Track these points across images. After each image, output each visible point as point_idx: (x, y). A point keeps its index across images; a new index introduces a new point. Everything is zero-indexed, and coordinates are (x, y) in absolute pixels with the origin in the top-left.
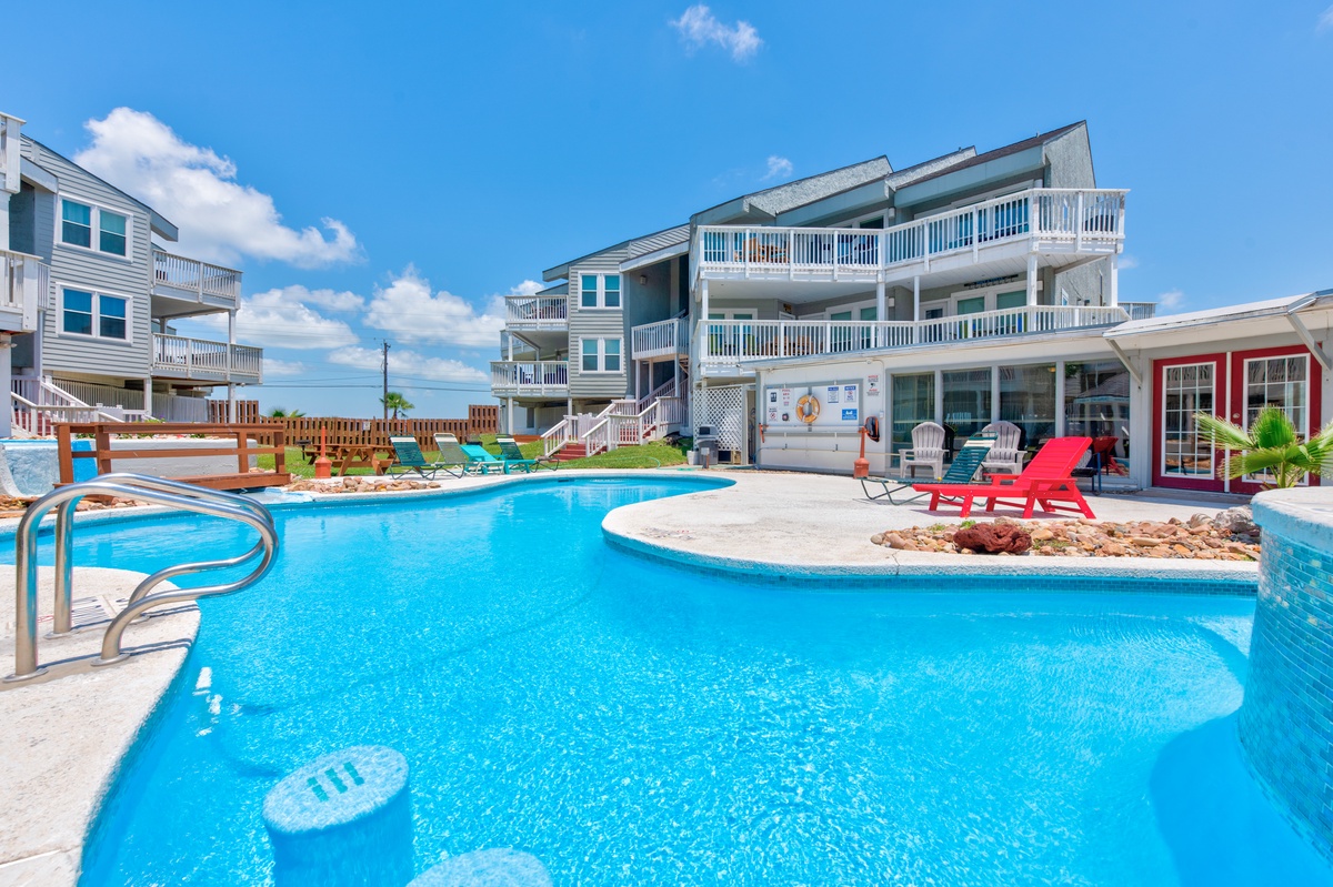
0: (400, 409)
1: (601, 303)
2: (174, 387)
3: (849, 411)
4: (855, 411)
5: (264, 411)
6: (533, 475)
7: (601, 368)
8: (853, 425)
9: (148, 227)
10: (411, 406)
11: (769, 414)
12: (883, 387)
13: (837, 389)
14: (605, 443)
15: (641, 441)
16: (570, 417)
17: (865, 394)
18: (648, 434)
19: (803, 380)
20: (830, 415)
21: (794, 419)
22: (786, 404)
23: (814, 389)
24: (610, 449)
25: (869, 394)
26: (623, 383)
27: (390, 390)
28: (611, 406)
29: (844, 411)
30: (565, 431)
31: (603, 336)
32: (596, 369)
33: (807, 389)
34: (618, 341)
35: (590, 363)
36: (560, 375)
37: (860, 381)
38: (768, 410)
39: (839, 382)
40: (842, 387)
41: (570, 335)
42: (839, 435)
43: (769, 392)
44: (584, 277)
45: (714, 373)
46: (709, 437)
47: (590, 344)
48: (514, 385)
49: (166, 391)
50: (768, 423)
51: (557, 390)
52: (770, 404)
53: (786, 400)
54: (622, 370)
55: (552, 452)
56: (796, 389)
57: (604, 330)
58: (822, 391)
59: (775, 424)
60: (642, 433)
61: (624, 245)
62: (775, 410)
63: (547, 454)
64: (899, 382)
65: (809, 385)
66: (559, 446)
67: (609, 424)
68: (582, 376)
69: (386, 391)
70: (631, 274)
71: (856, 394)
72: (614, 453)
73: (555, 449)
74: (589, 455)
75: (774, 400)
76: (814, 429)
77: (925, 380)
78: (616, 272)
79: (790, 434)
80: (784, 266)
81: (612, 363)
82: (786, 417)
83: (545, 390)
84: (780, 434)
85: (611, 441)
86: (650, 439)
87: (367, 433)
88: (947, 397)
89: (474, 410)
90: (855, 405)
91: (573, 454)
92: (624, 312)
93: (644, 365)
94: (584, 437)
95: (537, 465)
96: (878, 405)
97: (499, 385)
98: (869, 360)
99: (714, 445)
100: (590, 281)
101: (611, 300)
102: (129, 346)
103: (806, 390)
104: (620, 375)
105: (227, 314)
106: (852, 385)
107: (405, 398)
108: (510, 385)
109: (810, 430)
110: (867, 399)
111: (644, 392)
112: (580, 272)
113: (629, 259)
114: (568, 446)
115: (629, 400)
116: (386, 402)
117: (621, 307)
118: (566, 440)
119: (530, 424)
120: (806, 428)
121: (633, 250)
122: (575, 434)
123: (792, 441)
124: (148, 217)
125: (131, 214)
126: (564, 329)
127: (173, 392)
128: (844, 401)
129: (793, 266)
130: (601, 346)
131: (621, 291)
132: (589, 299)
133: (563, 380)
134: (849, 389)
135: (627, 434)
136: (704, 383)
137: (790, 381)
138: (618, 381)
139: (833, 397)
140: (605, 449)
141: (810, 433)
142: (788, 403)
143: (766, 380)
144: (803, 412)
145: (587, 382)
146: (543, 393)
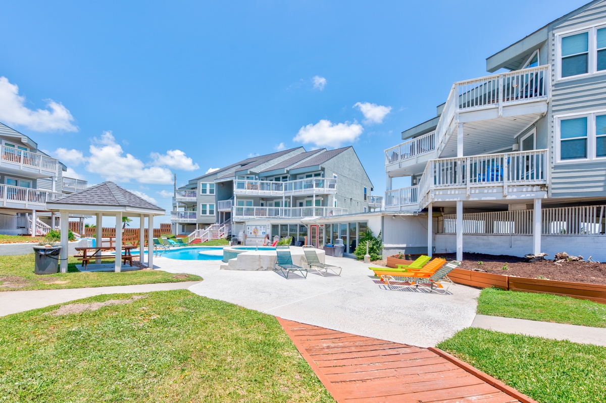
1: (208, 193)
6: (186, 247)
7: (208, 214)
8: (265, 235)
9: (61, 169)
11: (248, 232)
12: (270, 227)
13: (261, 227)
14: (207, 238)
15: (219, 238)
16: (197, 230)
18: (221, 236)
19: (254, 224)
20: (260, 233)
21: (253, 234)
24: (209, 240)
26: (215, 219)
28: (210, 227)
30: (196, 234)
31: (208, 203)
32: (206, 214)
34: (213, 205)
35: (204, 212)
36: (194, 215)
37: (266, 225)
39: (262, 225)
41: (198, 203)
43: (248, 226)
44: (202, 184)
45: (237, 220)
46: (235, 238)
47: (204, 206)
48: (178, 219)
50: (247, 235)
51: (193, 220)
52: (248, 230)
54: (215, 214)
56: (253, 226)
57: (209, 201)
58: (258, 227)
59: (249, 235)
60: (219, 236)
61: (216, 174)
63: (190, 242)
64: (274, 227)
66: (193, 239)
67: (209, 233)
68: (201, 216)
70: (219, 184)
71: (265, 229)
72: (210, 242)
74: (202, 242)
77: (286, 225)
78: (213, 183)
79: (252, 238)
80: (257, 191)
81: (211, 212)
82: (251, 233)
83: (189, 220)
84: (250, 237)
85: (209, 238)
86: (222, 237)
88: (290, 229)
89: (162, 225)
91: (197, 241)
92: (215, 196)
93: (222, 213)
94: (201, 237)
95: (187, 245)
96: (269, 231)
97: (175, 219)
99: (236, 240)
100: (204, 185)
101: (212, 191)
103: (255, 227)
104: (214, 216)
106: (264, 226)
108: (177, 219)
110: (267, 230)
111: (222, 222)
112: (201, 182)
113: (218, 179)
114: (196, 239)
115: (217, 224)
117: (215, 194)
118: (196, 237)
119: (183, 231)
121: (219, 176)
122: (199, 235)
123: (252, 239)
124: (61, 166)
126: (196, 201)
128: (263, 230)
129: (259, 191)
130: (208, 207)
131: (215, 189)
132: (204, 191)
133: (195, 217)
134: (264, 227)
135: (214, 235)
136: (235, 223)
137: (252, 224)
138: (213, 218)
139: (261, 229)
140: (207, 240)
141: (256, 237)
142: (251, 230)
143: (247, 224)
144: (254, 232)
145: (203, 218)
146: (188, 222)
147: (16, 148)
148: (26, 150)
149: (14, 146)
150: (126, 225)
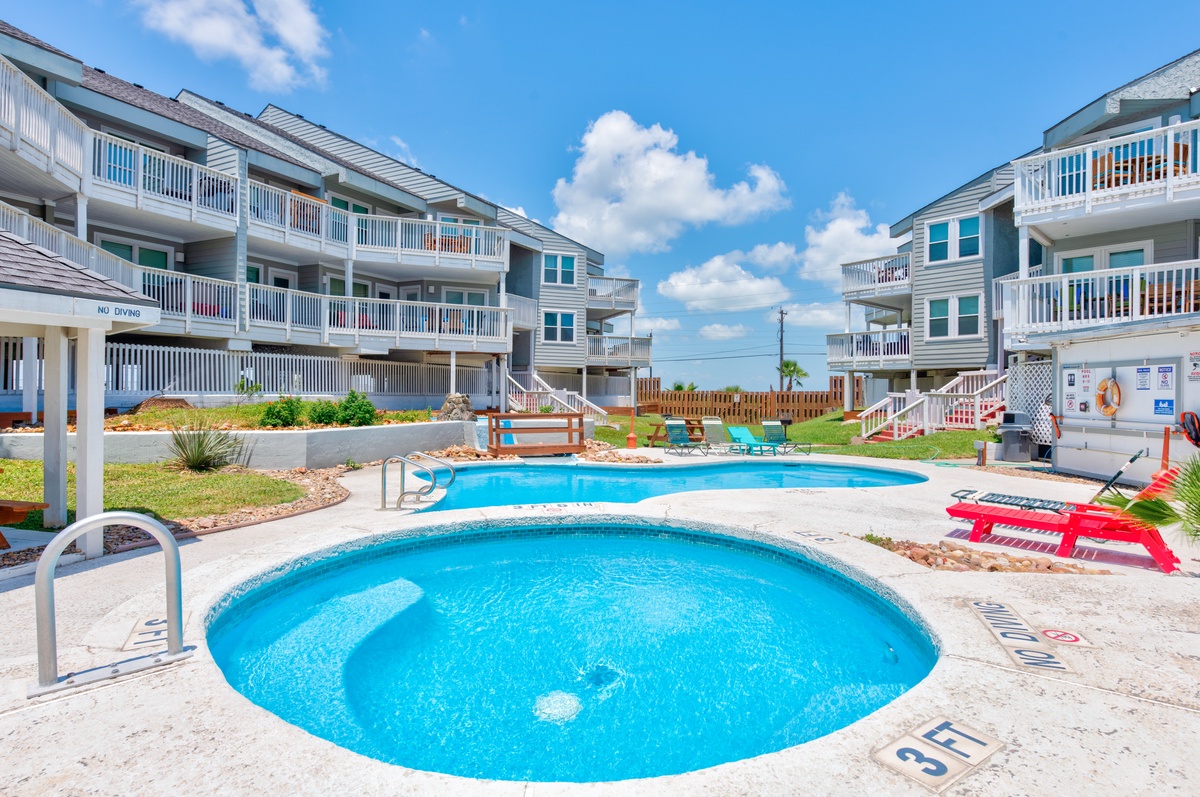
0: (794, 377)
1: (953, 253)
2: (607, 370)
3: (1164, 402)
4: (1170, 403)
5: (666, 386)
7: (953, 332)
8: (1168, 422)
9: (585, 260)
10: (805, 375)
11: (1065, 402)
13: (1148, 370)
14: (920, 427)
15: (978, 425)
17: (1186, 379)
18: (988, 417)
19: (1106, 358)
20: (1139, 406)
21: (1095, 410)
22: (1086, 389)
23: (1119, 370)
24: (927, 433)
25: (1191, 379)
27: (785, 358)
28: (956, 381)
29: (1157, 402)
30: (889, 409)
31: (955, 294)
32: (946, 334)
33: (1110, 369)
34: (976, 298)
35: (939, 327)
36: (902, 345)
37: (1178, 360)
38: (1065, 396)
39: (1150, 361)
40: (1154, 368)
41: (914, 298)
42: (1148, 435)
43: (1066, 372)
44: (932, 227)
45: (1023, 345)
47: (940, 306)
48: (849, 358)
49: (602, 374)
50: (1064, 413)
51: (899, 361)
52: (1067, 389)
53: (1086, 384)
54: (982, 332)
55: (870, 433)
56: (1097, 369)
57: (957, 287)
58: (1129, 373)
59: (1072, 416)
60: (978, 416)
61: (988, 175)
62: (1071, 397)
63: (865, 435)
65: (1113, 364)
66: (879, 427)
67: (926, 405)
68: (928, 343)
69: (782, 359)
70: (996, 212)
71: (1171, 377)
72: (934, 438)
73: (874, 430)
74: (896, 438)
75: (1071, 383)
76: (1119, 425)
78: (974, 213)
79: (1090, 430)
81: (968, 325)
82: (1085, 407)
83: (884, 362)
84: (1077, 429)
85: (930, 424)
87: (737, 405)
89: (833, 382)
90: (1170, 395)
91: (888, 436)
92: (984, 261)
97: (835, 359)
98: (1182, 331)
100: (939, 230)
101: (968, 248)
102: (574, 346)
103: (1108, 371)
104: (979, 340)
105: (629, 315)
106: (1167, 365)
107: (800, 365)
108: (846, 358)
109: (1113, 426)
110: (1187, 386)
112: (926, 222)
113: (994, 193)
114: (890, 427)
115: (986, 371)
116: (782, 371)
117: (981, 255)
120: (1109, 424)
121: (999, 180)
123: (1092, 439)
124: (587, 254)
125: (576, 254)
126: (907, 292)
127: (606, 374)
128: (1158, 388)
130: (953, 307)
131: (981, 235)
132: (938, 251)
133: (906, 351)
134: (1164, 371)
135: (959, 414)
136: (1022, 358)
137: (1091, 359)
138: (976, 347)
139: (1143, 382)
140: (922, 432)
141: (1113, 430)
142: (1087, 387)
143: (1064, 356)
144: (1104, 401)
145: (934, 350)
146: (881, 366)
147: (460, 224)
148: (477, 223)
149: (456, 221)
150: (794, 383)
